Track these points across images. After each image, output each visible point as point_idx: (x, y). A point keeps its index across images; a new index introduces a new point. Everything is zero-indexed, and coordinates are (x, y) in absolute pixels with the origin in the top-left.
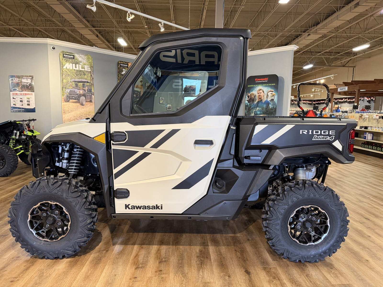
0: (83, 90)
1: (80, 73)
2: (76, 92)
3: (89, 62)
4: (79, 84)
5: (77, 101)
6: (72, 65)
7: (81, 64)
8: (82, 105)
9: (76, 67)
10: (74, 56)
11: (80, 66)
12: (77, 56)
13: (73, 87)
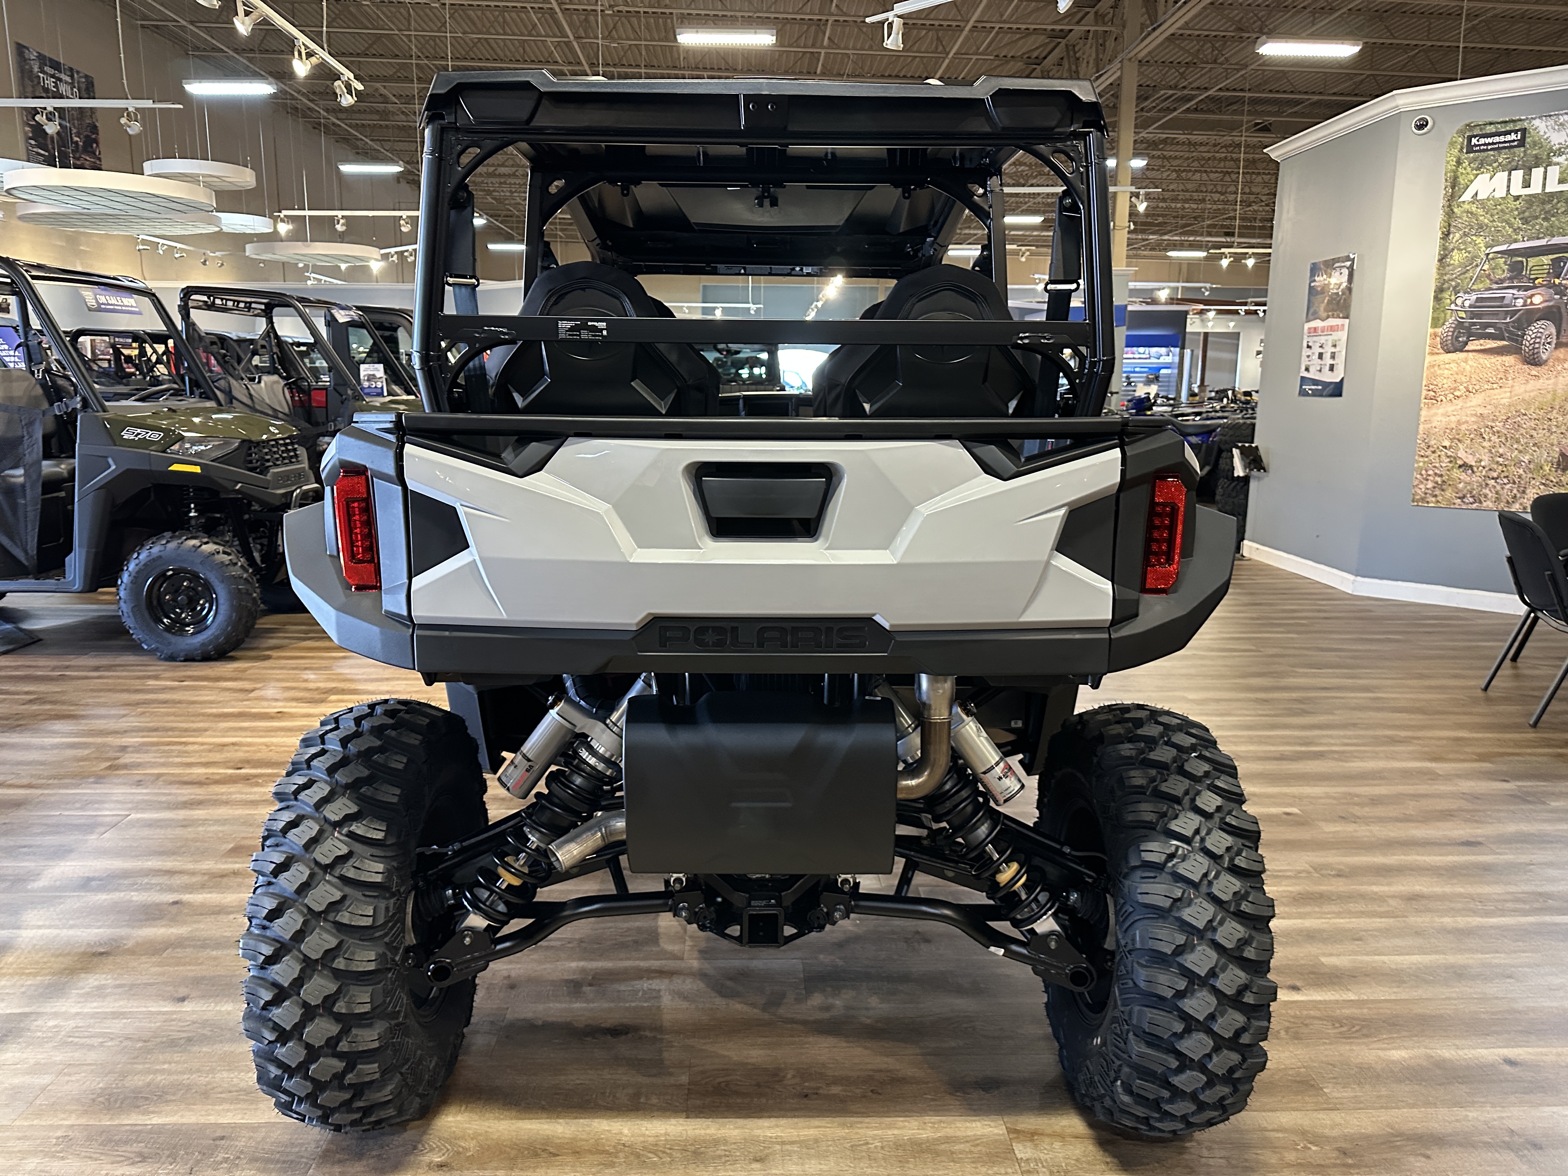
0: (1552, 291)
4: (1530, 264)
5: (1506, 343)
6: (1510, 174)
8: (1533, 360)
9: (1527, 184)
10: (1524, 131)
11: (1554, 172)
12: (1540, 126)
13: (1497, 283)
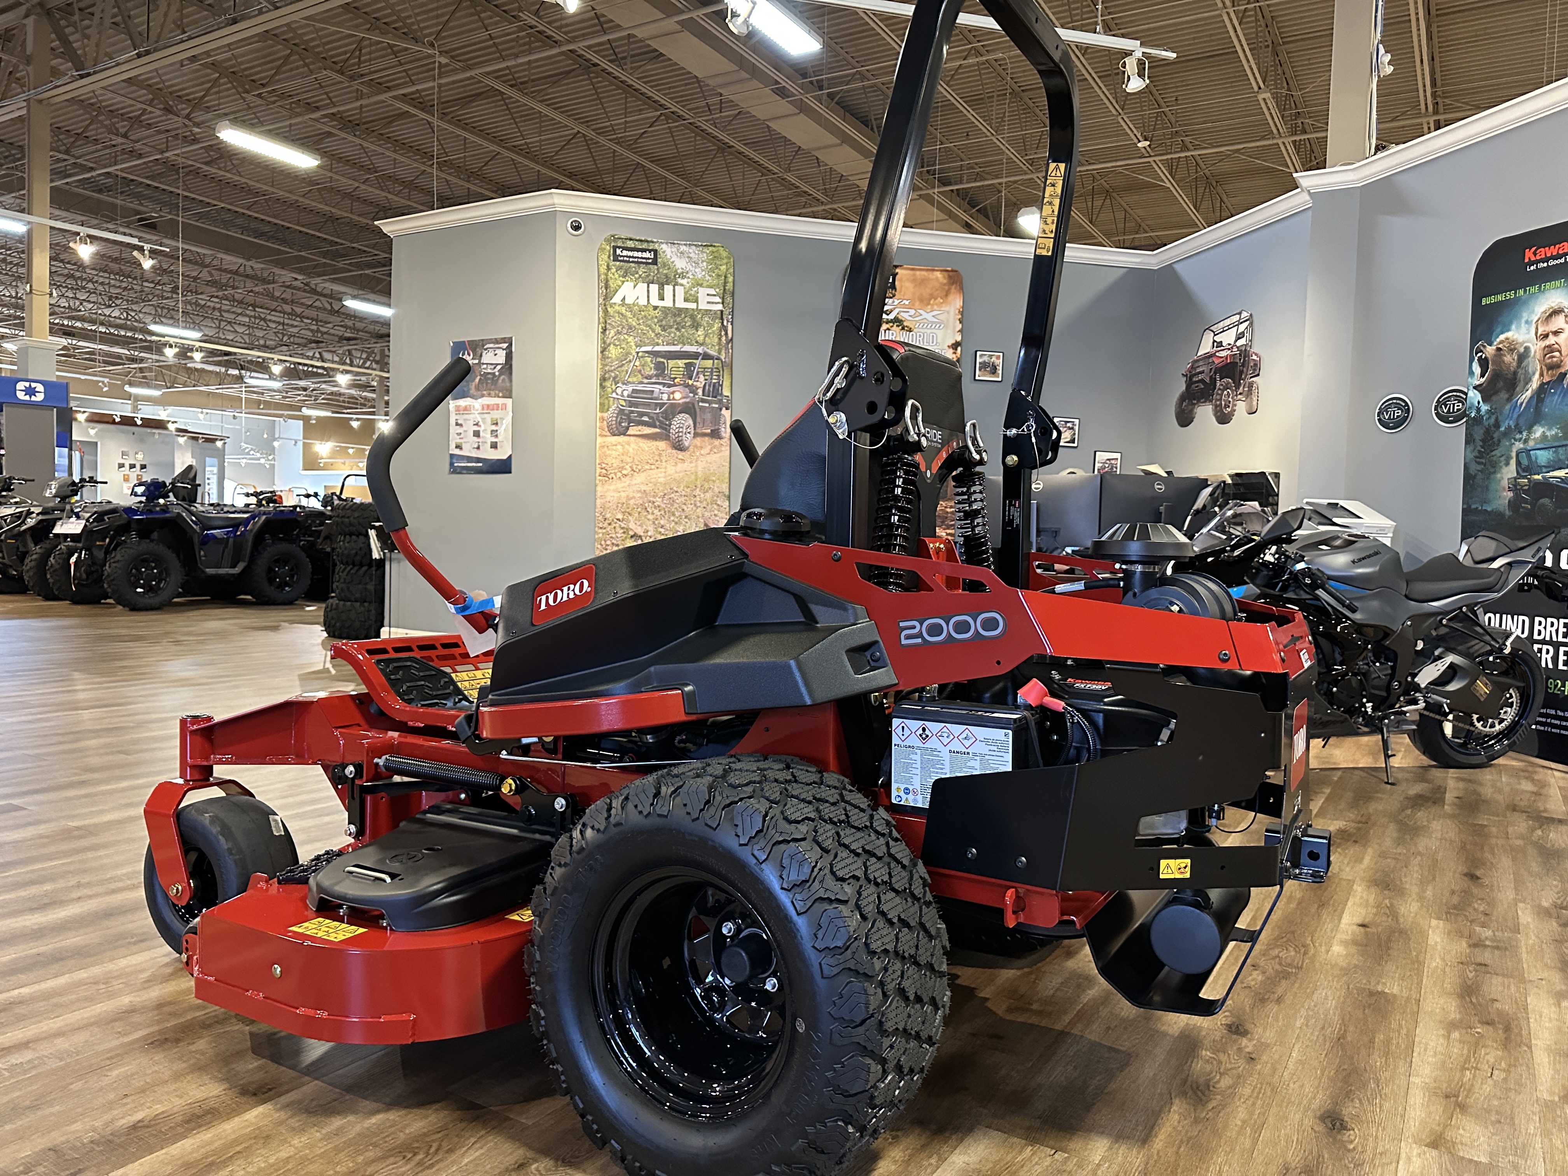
0: (687, 390)
1: (679, 319)
2: (655, 395)
3: (719, 276)
4: (671, 365)
5: (658, 430)
6: (648, 287)
7: (682, 285)
8: (679, 447)
9: (662, 298)
10: (655, 251)
11: (680, 291)
12: (667, 251)
